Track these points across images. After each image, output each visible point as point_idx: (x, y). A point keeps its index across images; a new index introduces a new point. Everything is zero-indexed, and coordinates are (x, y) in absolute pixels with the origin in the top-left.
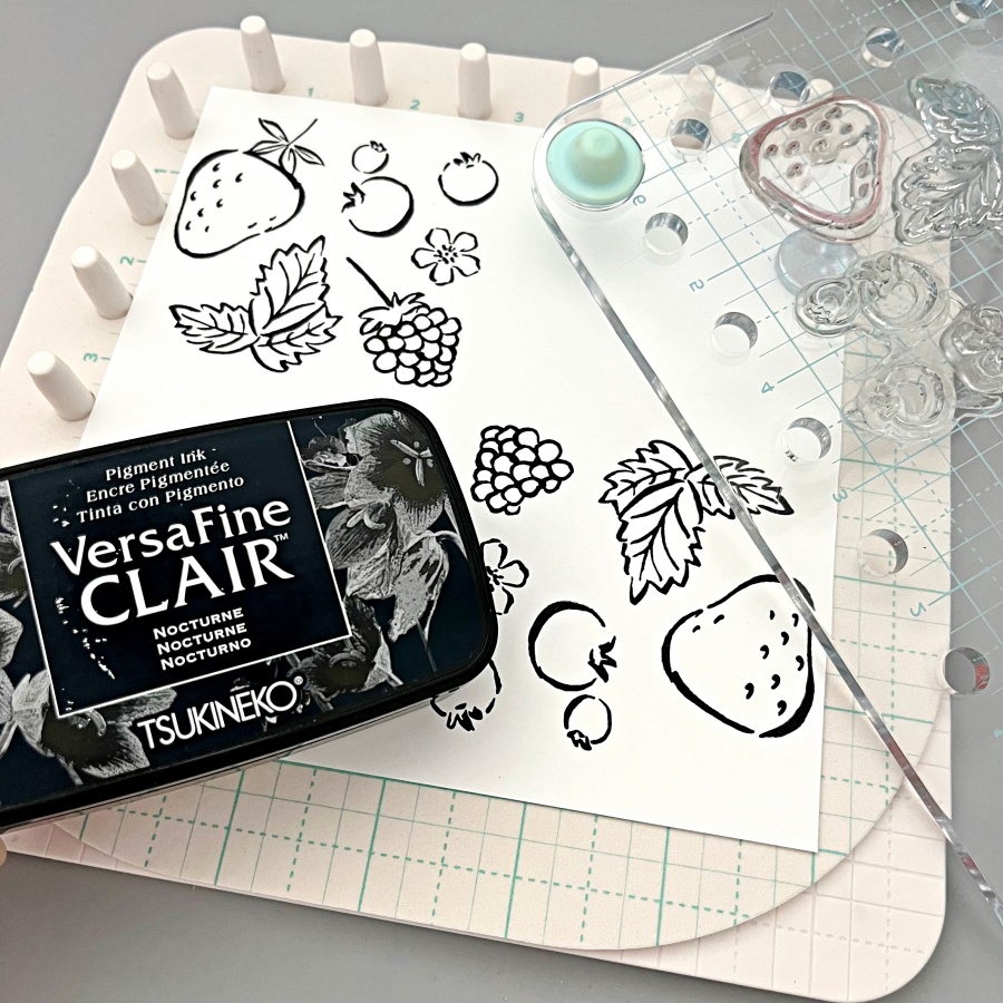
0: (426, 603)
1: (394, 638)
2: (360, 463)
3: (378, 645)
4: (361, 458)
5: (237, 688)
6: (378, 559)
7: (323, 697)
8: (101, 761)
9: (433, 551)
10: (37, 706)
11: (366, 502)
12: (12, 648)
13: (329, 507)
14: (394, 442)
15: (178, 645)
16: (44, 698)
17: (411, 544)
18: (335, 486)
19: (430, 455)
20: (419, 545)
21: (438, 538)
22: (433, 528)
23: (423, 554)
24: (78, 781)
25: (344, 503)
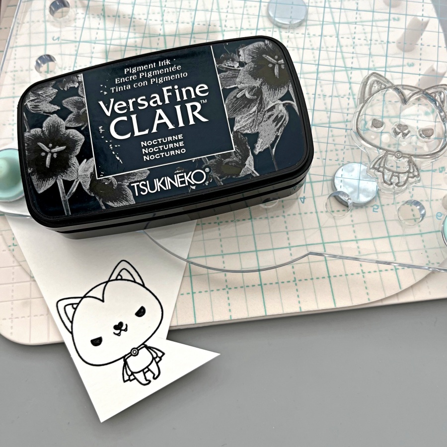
0: (275, 137)
1: (257, 153)
2: (246, 66)
3: (248, 156)
4: (246, 64)
5: (178, 171)
6: (252, 114)
7: (218, 179)
8: (114, 200)
9: (281, 111)
10: (89, 173)
11: (247, 85)
12: (79, 148)
13: (228, 88)
14: (264, 56)
15: (152, 150)
16: (91, 170)
17: (269, 107)
18: (232, 77)
19: (283, 62)
20: (273, 107)
21: (284, 105)
22: (282, 99)
23: (275, 112)
24: (104, 207)
25: (236, 86)
